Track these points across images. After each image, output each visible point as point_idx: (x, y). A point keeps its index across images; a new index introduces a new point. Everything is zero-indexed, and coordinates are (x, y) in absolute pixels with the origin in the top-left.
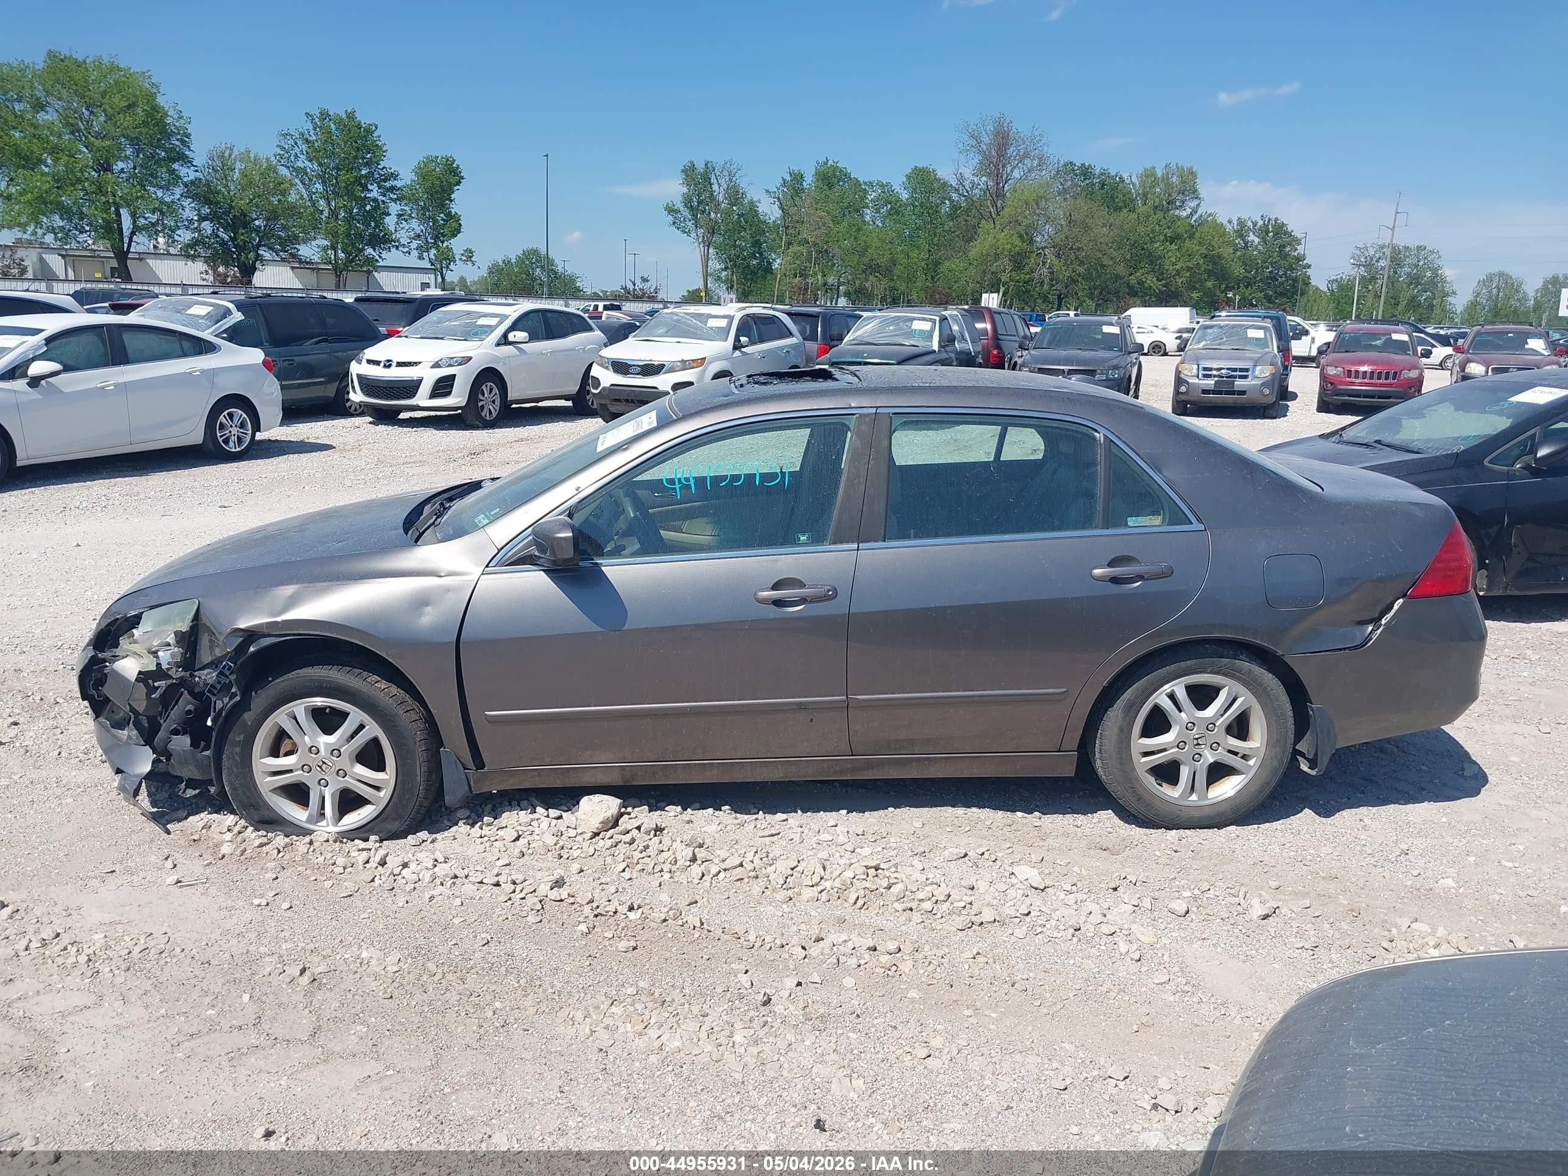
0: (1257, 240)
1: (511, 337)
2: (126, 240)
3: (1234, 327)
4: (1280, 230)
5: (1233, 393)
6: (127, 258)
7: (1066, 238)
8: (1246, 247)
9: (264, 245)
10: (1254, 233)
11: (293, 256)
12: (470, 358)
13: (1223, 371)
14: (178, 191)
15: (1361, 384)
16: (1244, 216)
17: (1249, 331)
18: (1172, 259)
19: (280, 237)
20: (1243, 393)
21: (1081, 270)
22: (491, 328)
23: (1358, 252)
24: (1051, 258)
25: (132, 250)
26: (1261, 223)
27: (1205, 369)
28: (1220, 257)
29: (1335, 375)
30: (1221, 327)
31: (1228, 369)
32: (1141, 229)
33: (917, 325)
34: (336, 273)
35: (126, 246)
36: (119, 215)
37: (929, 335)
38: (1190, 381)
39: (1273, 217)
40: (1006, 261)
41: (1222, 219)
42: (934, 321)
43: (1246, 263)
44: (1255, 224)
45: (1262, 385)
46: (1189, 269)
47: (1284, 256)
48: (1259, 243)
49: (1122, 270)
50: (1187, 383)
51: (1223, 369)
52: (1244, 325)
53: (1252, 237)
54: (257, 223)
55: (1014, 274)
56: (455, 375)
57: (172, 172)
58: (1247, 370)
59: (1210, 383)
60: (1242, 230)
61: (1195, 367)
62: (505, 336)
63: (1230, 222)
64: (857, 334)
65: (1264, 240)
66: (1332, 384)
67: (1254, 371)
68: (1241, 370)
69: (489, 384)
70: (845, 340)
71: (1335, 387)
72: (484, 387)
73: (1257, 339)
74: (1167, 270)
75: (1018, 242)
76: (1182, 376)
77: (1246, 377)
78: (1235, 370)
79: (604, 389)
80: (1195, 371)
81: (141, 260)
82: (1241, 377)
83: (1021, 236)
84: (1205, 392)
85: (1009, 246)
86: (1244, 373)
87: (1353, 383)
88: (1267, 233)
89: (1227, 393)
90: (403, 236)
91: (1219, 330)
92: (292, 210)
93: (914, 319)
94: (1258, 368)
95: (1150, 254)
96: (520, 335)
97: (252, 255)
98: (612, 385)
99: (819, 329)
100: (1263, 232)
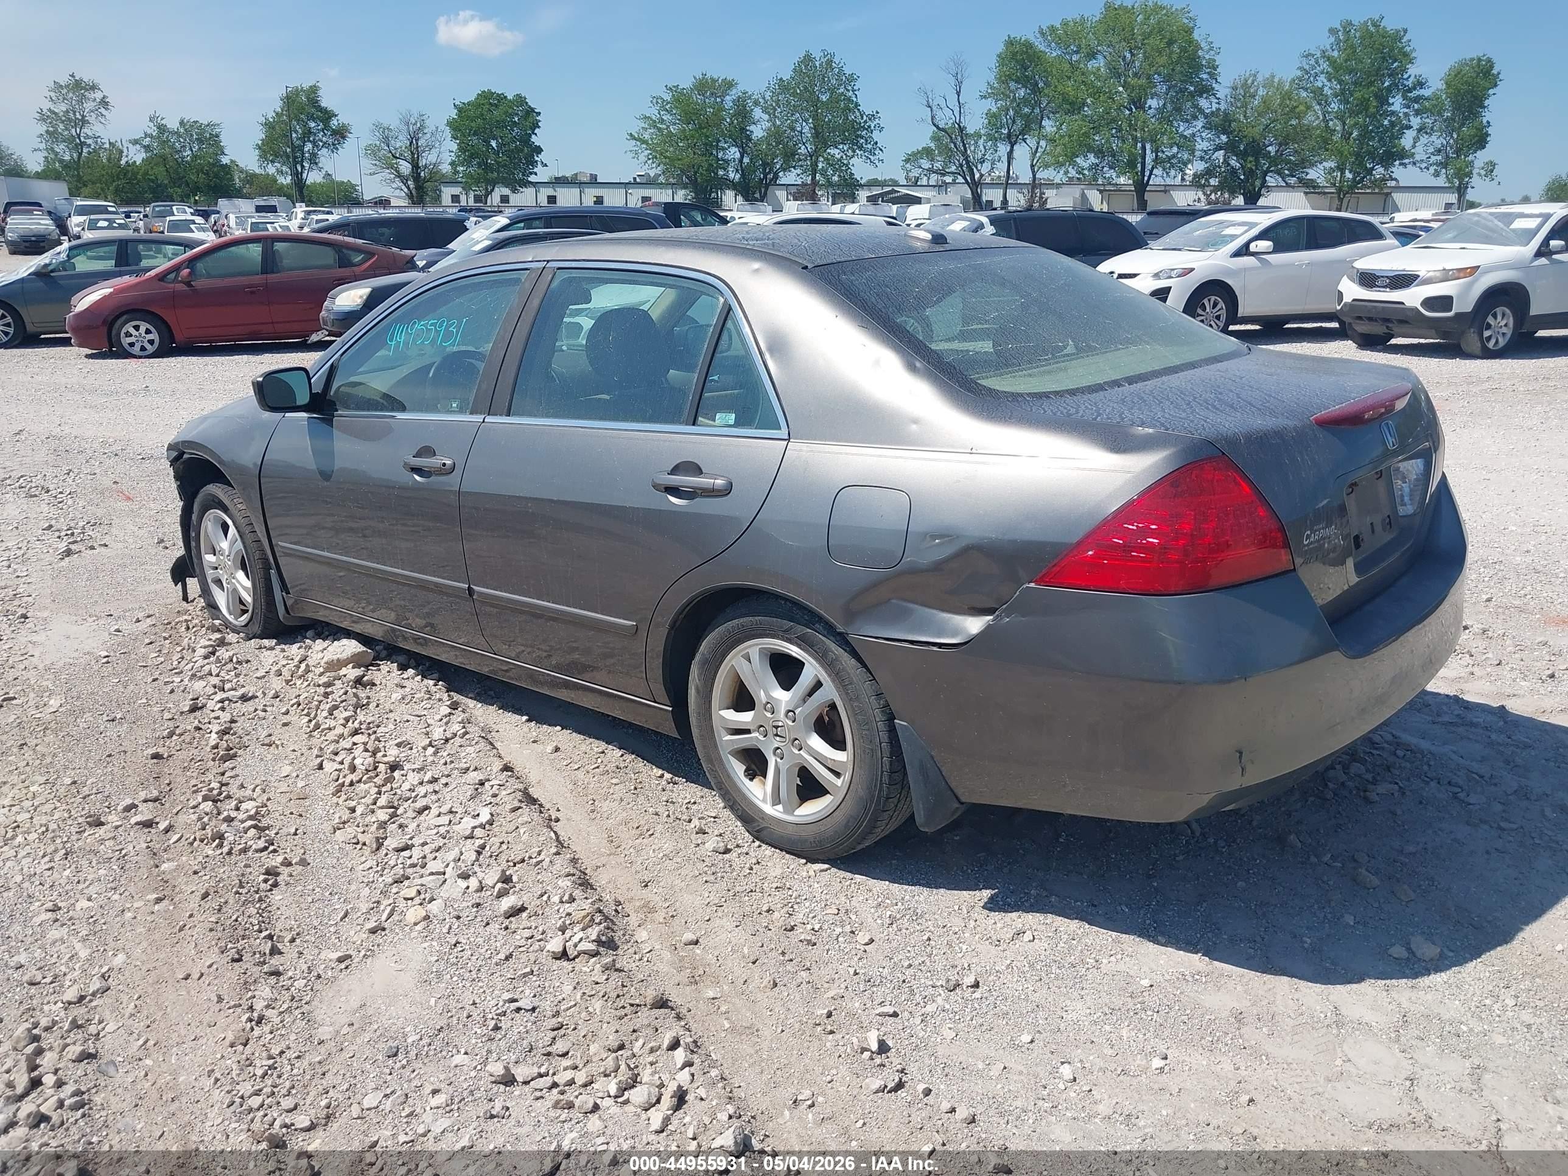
1: (1253, 247)
2: (1147, 173)
6: (1145, 191)
9: (1272, 171)
11: (1300, 180)
12: (1192, 270)
14: (1199, 124)
19: (1289, 162)
22: (1234, 237)
25: (1151, 182)
34: (1339, 196)
35: (1146, 178)
36: (1144, 148)
54: (1270, 148)
56: (1170, 288)
57: (1196, 106)
62: (1247, 245)
69: (1213, 298)
72: (1206, 301)
79: (1345, 304)
81: (1165, 191)
90: (1420, 153)
92: (1305, 133)
96: (1265, 245)
97: (1258, 183)
98: (1354, 300)
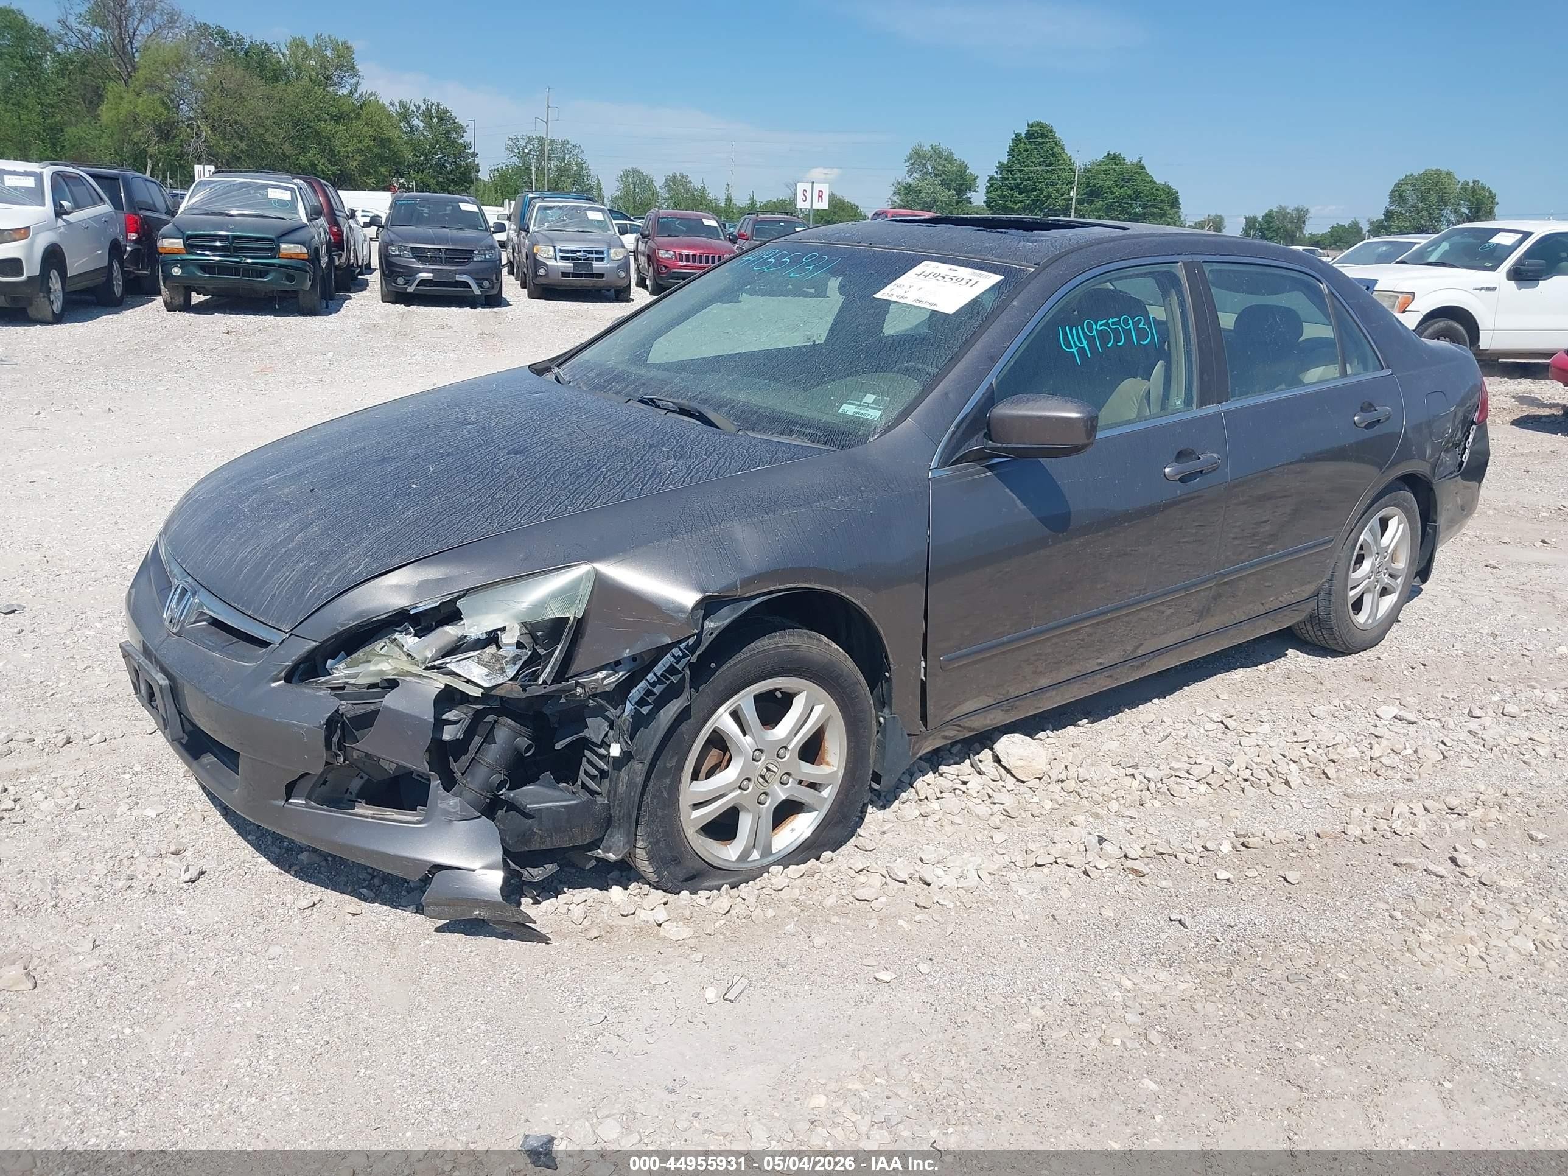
0: (421, 125)
3: (573, 208)
4: (444, 116)
5: (592, 275)
7: (220, 108)
8: (412, 132)
10: (418, 118)
13: (578, 254)
15: (686, 267)
16: (406, 99)
17: (588, 213)
18: (344, 140)
20: (602, 276)
21: (243, 146)
23: (510, 142)
24: (205, 130)
26: (424, 107)
27: (561, 251)
28: (389, 140)
29: (667, 259)
30: (560, 208)
31: (584, 251)
32: (305, 107)
33: (274, 194)
37: (292, 205)
38: (548, 263)
39: (435, 101)
40: (150, 130)
41: (385, 100)
42: (292, 190)
43: (416, 148)
44: (418, 108)
45: (618, 267)
46: (360, 152)
47: (453, 143)
48: (425, 127)
49: (287, 148)
50: (546, 265)
51: (580, 251)
52: (582, 207)
53: (416, 122)
55: (162, 146)
58: (602, 253)
59: (568, 265)
60: (405, 115)
61: (551, 249)
63: (392, 104)
64: (194, 200)
65: (429, 125)
66: (666, 267)
67: (608, 254)
68: (597, 252)
70: (180, 211)
71: (670, 270)
73: (598, 221)
74: (339, 152)
75: (161, 109)
76: (539, 258)
77: (602, 260)
78: (591, 252)
80: (552, 253)
82: (598, 259)
83: (164, 103)
84: (564, 274)
85: (151, 114)
86: (599, 256)
87: (680, 267)
88: (431, 117)
89: (586, 276)
91: (560, 212)
93: (267, 187)
94: (612, 251)
95: (318, 134)
99: (122, 195)
100: (427, 115)
